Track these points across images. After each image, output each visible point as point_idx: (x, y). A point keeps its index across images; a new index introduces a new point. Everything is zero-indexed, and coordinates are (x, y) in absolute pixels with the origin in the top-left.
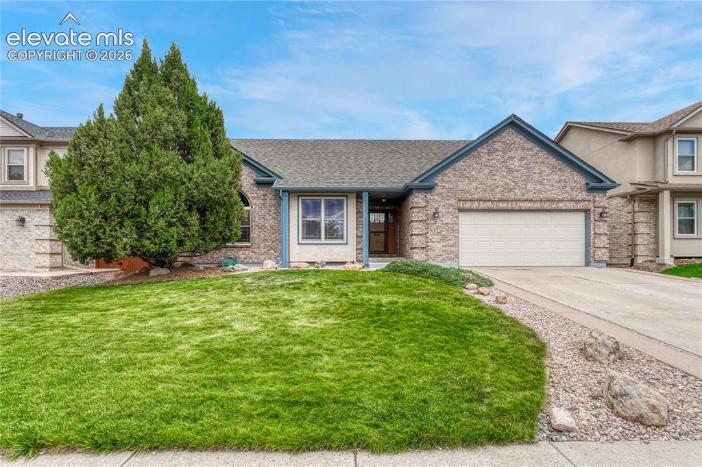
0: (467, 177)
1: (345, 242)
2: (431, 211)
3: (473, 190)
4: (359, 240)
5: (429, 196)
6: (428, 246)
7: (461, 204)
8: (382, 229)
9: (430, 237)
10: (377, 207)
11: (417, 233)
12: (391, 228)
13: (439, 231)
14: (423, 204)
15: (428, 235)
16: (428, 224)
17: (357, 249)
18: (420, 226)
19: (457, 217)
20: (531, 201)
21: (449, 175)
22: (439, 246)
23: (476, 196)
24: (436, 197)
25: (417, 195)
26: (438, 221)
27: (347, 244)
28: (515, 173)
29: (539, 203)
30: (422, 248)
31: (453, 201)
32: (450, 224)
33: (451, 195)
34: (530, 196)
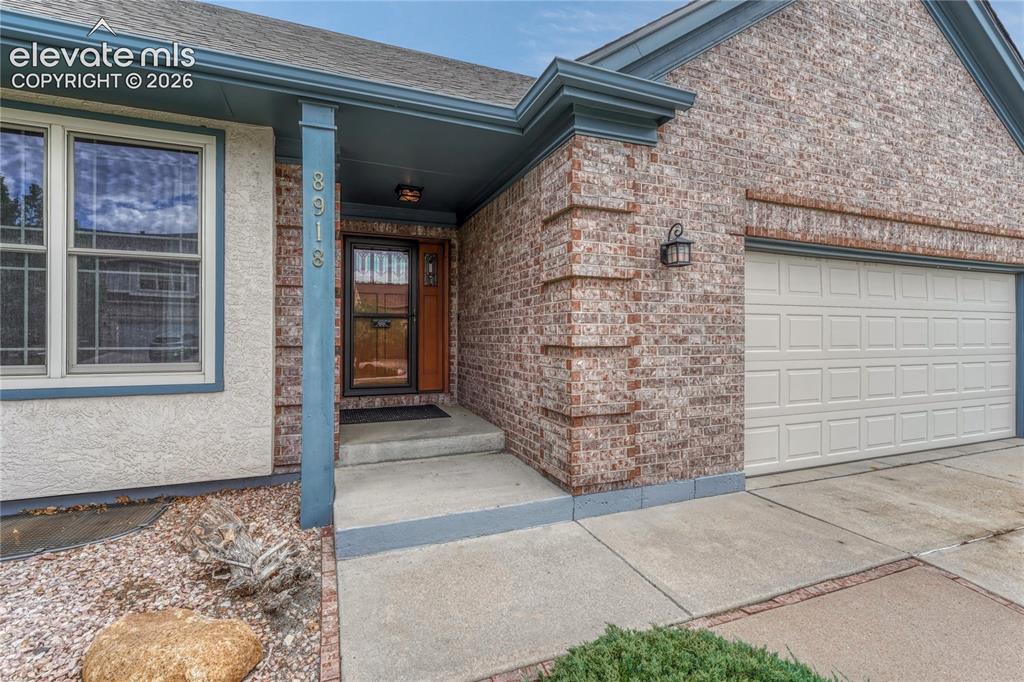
0: (772, 103)
1: (210, 378)
2: (653, 236)
3: (790, 162)
4: (288, 362)
5: (642, 158)
6: (637, 406)
7: (754, 215)
8: (398, 304)
9: (646, 361)
10: (382, 228)
11: (593, 341)
12: (428, 305)
13: (678, 331)
14: (618, 199)
15: (636, 351)
16: (636, 297)
17: (278, 408)
18: (605, 306)
19: (741, 271)
20: (935, 226)
21: (716, 80)
22: (678, 399)
23: (799, 190)
24: (668, 170)
25: (591, 145)
26: (677, 287)
27: (218, 387)
28: (898, 119)
29: (950, 234)
30: (613, 417)
31: (729, 201)
32: (716, 299)
33: (720, 168)
34: (931, 209)
